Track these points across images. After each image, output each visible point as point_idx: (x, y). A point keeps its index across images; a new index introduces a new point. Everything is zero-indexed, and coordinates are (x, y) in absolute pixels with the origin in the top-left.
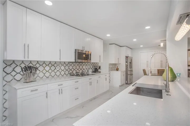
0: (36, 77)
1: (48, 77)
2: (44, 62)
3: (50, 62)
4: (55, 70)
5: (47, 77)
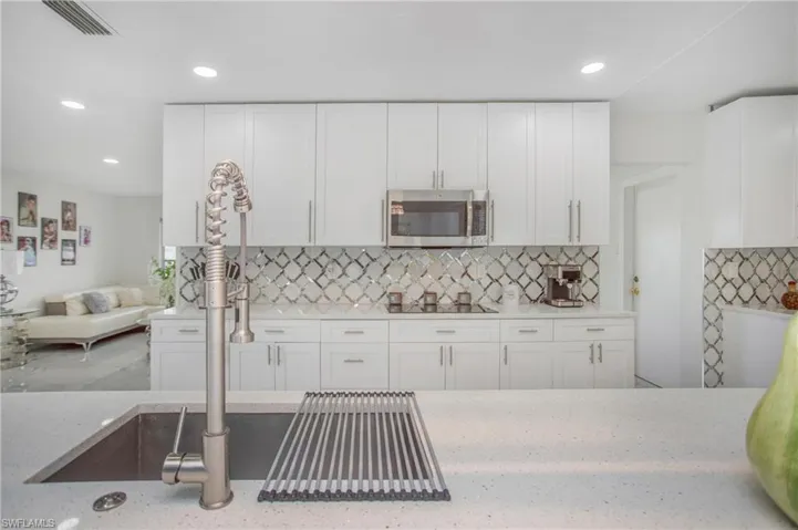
0: (257, 297)
1: (295, 302)
2: (282, 251)
3: (303, 249)
4: (323, 277)
5: (290, 301)
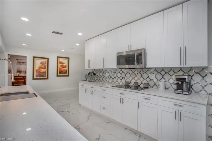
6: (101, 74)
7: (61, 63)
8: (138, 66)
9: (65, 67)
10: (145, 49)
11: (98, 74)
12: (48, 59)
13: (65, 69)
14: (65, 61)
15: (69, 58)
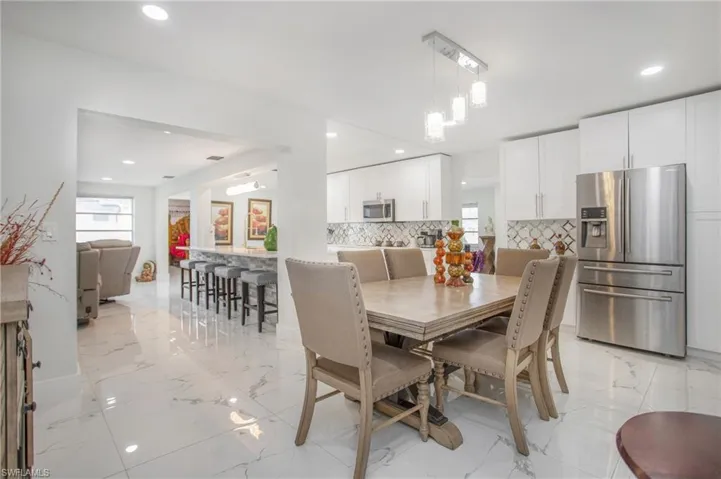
6: (341, 232)
7: (257, 212)
8: (385, 219)
9: (264, 220)
10: (394, 201)
11: (336, 232)
12: (232, 204)
13: (264, 224)
14: (263, 208)
15: (270, 201)
